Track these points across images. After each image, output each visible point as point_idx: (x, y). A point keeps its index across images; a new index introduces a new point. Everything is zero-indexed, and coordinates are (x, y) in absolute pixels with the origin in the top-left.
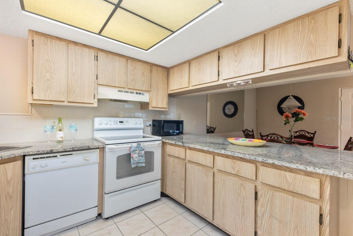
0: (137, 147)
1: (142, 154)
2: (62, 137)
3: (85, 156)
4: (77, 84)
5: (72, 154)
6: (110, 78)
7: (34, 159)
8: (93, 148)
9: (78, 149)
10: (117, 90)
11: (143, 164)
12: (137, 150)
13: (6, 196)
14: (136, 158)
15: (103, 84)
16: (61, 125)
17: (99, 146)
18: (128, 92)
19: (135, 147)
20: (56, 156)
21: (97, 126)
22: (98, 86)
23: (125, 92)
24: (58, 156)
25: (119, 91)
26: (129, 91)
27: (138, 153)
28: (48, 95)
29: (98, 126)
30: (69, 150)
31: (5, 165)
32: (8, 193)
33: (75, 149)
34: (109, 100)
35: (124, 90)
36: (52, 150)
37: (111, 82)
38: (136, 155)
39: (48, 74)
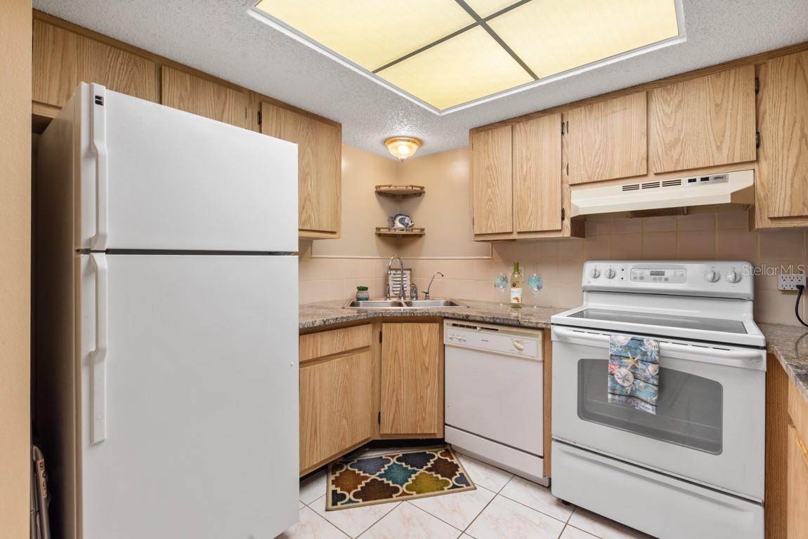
0: (628, 347)
1: (647, 374)
2: (517, 298)
3: (515, 339)
4: (530, 195)
5: (497, 330)
6: (598, 163)
7: (454, 325)
8: (526, 324)
9: (502, 321)
10: (619, 186)
11: (648, 406)
12: (628, 358)
13: (421, 366)
14: (625, 379)
15: (581, 182)
16: (516, 276)
17: (537, 323)
18: (656, 185)
19: (621, 347)
20: (475, 328)
21: (588, 280)
22: (572, 188)
23: (645, 186)
24: (478, 329)
25: (625, 188)
26: (661, 180)
27: (630, 365)
28: (491, 226)
29: (589, 282)
30: (488, 320)
31: (420, 324)
32: (424, 363)
33: (498, 321)
34: (627, 217)
35: (640, 182)
36: (468, 316)
37: (602, 171)
38: (624, 371)
39: (489, 190)
